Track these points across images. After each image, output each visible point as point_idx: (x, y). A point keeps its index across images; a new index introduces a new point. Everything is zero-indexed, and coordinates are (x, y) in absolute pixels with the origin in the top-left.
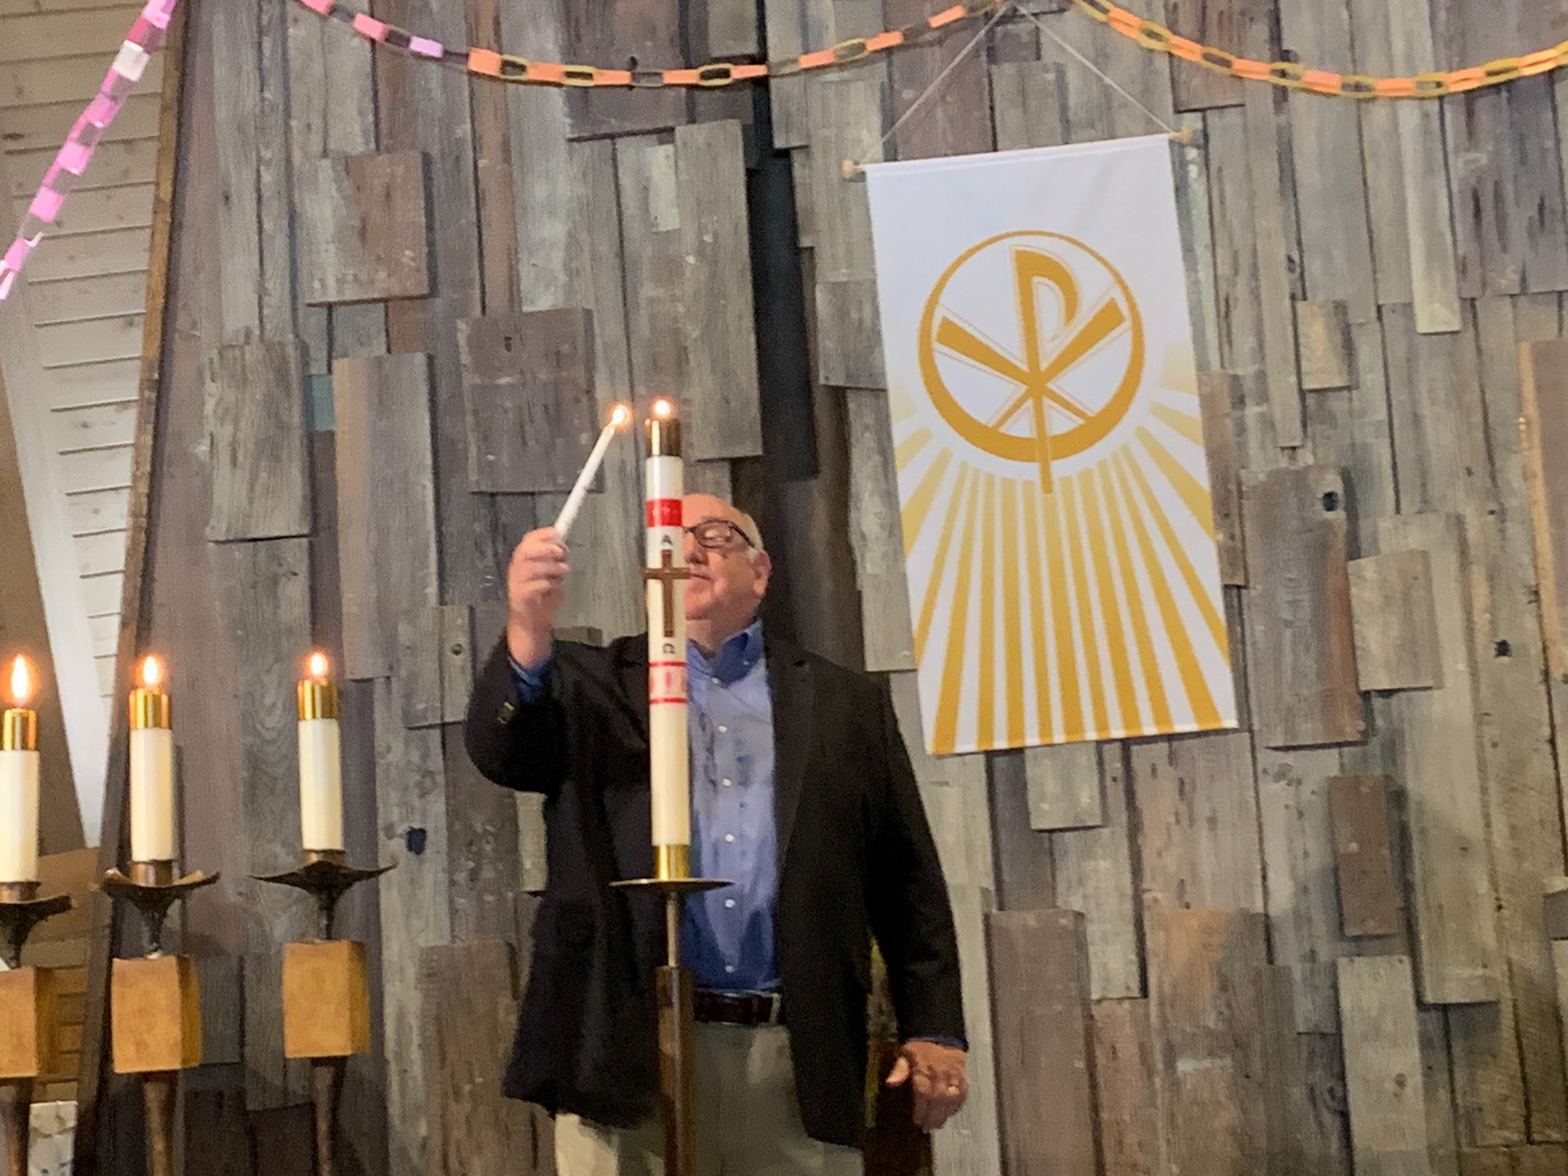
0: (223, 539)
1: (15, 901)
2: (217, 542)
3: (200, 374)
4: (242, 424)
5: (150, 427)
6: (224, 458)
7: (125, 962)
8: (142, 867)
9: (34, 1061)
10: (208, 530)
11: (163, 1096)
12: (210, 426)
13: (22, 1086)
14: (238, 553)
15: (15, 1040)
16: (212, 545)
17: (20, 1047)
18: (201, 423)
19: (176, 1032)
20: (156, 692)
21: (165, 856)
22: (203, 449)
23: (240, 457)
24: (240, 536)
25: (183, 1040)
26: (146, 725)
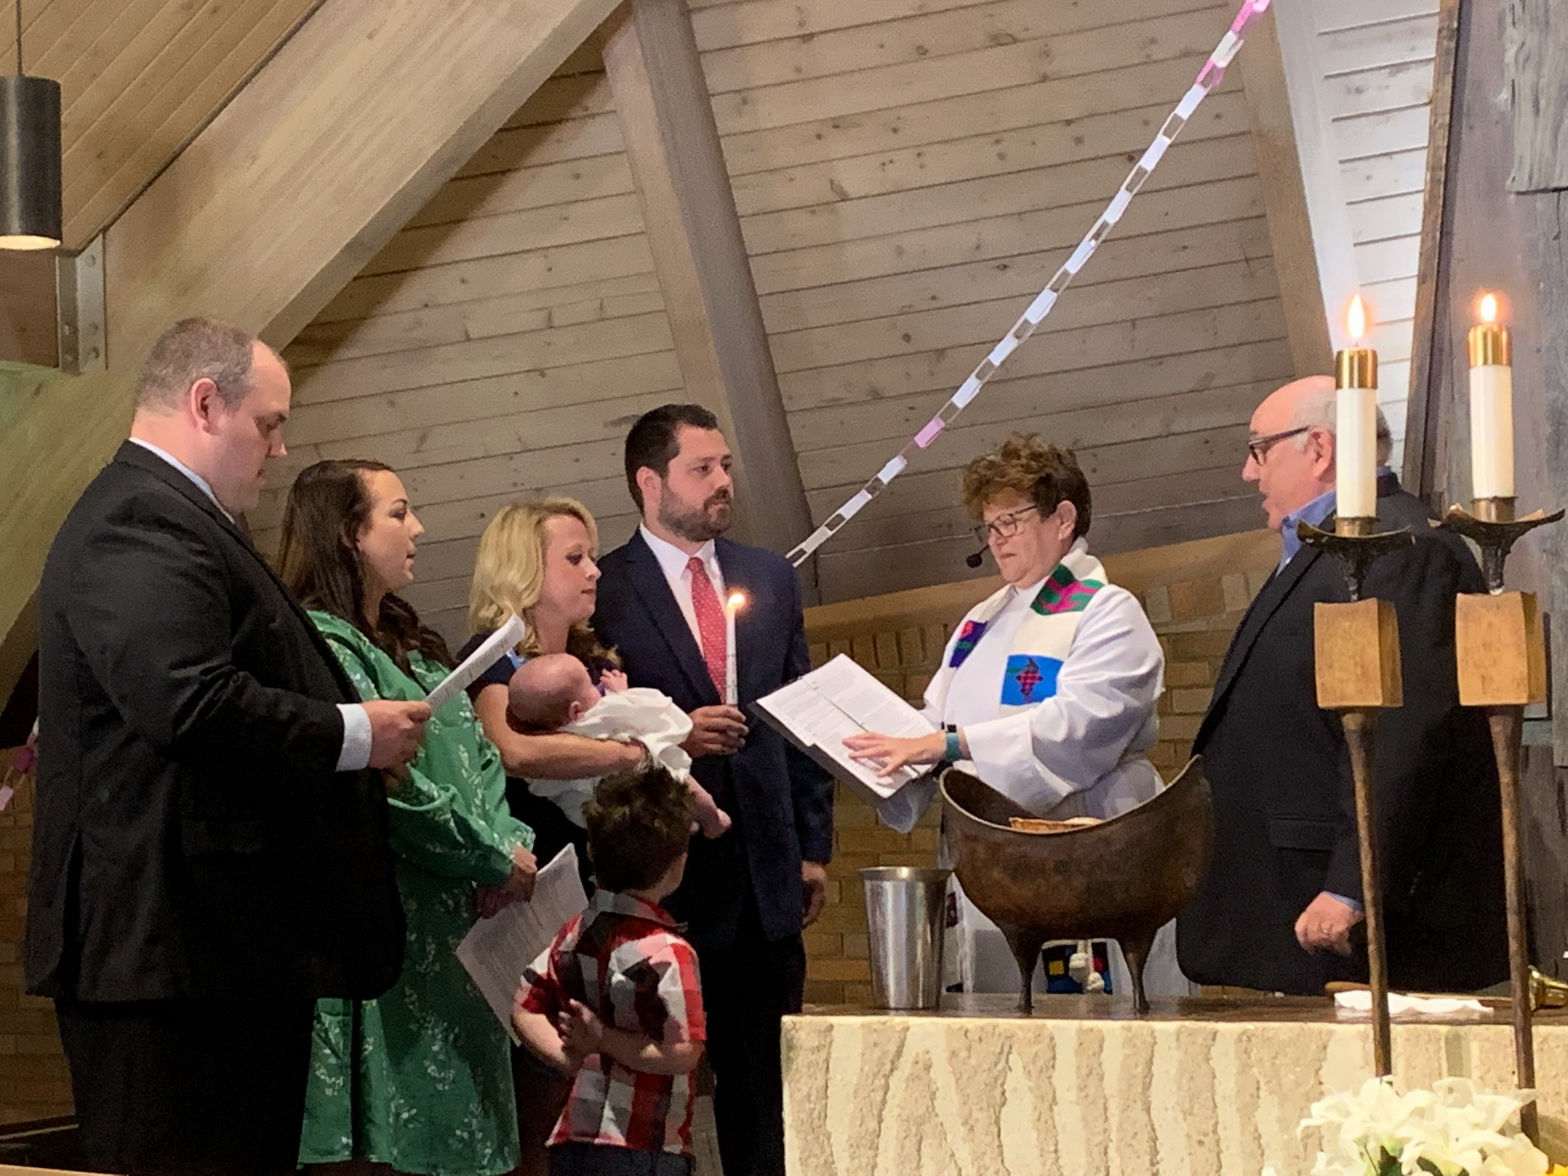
0: (1523, 190)
1: (1356, 535)
2: (1519, 193)
3: (1501, 21)
4: (1545, 71)
5: (1449, 79)
6: (1526, 106)
7: (1470, 597)
8: (1483, 504)
9: (1379, 691)
10: (1509, 182)
11: (1509, 729)
12: (1511, 72)
13: (1366, 716)
14: (1541, 202)
15: (1359, 671)
16: (1513, 196)
17: (1365, 675)
18: (1502, 74)
19: (1523, 667)
20: (1496, 328)
21: (1508, 493)
22: (1505, 95)
23: (1543, 103)
24: (1542, 187)
25: (1529, 674)
26: (1485, 362)
